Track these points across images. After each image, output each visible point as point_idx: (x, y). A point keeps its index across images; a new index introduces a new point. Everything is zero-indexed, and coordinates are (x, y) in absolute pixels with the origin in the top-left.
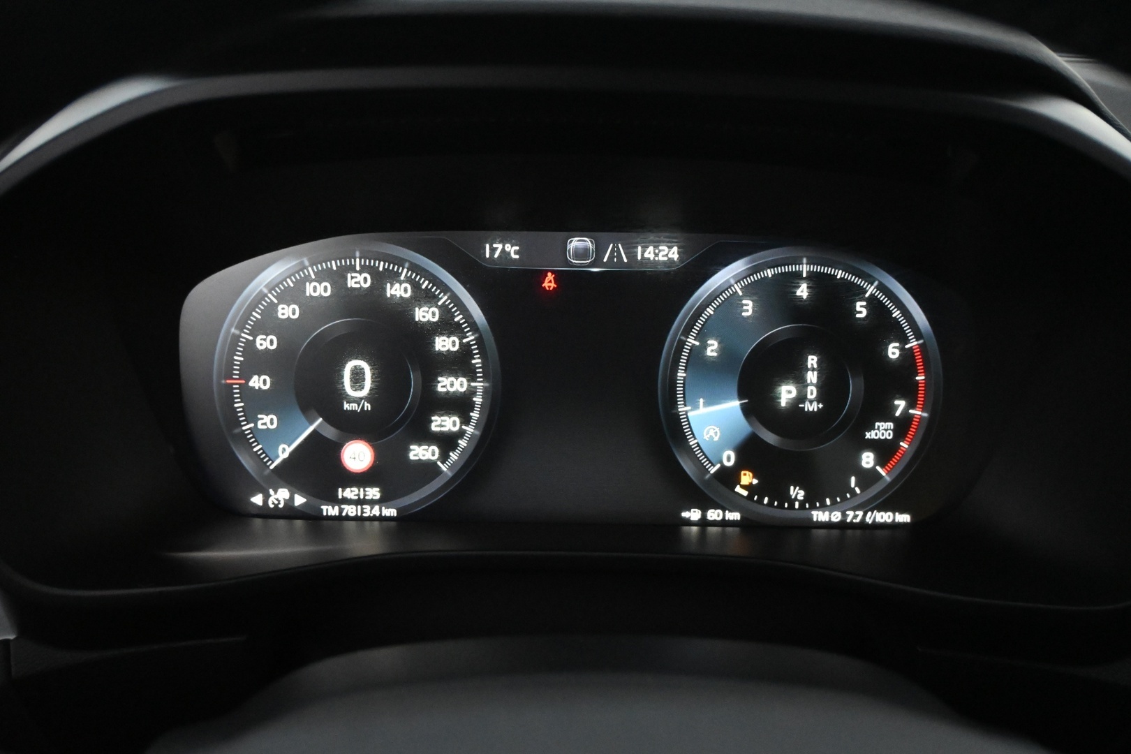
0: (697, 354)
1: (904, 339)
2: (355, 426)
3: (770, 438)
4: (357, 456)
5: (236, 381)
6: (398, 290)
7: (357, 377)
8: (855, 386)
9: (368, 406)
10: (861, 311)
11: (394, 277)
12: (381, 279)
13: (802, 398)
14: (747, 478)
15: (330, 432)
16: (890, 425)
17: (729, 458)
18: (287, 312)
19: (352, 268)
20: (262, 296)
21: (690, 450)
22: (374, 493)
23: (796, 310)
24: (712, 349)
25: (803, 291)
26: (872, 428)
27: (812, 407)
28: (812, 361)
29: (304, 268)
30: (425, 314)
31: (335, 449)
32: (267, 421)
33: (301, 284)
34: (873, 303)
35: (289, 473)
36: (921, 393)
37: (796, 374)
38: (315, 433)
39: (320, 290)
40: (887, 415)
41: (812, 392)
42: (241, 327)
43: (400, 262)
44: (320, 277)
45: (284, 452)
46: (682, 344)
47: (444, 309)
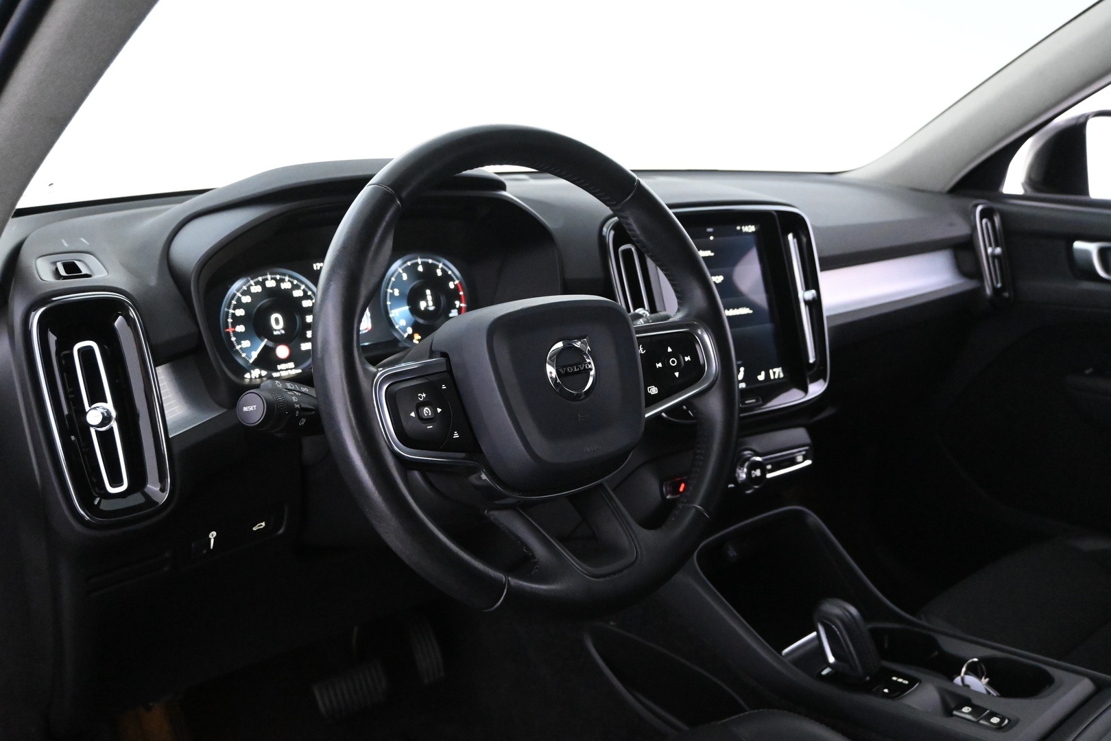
0: (392, 294)
1: (454, 281)
2: (279, 340)
3: (421, 321)
4: (282, 351)
5: (230, 330)
6: (286, 285)
7: (277, 321)
8: (443, 299)
9: (283, 332)
10: (439, 273)
11: (282, 280)
12: (279, 282)
13: (428, 306)
14: (417, 337)
15: (271, 344)
16: (456, 310)
17: (410, 331)
18: (246, 299)
19: (267, 279)
20: (235, 295)
21: (396, 330)
22: (291, 365)
23: (419, 275)
24: (397, 292)
25: (420, 269)
26: (450, 312)
27: (432, 308)
28: (428, 292)
29: (249, 281)
30: (297, 293)
31: (273, 350)
32: (246, 344)
33: (249, 288)
34: (443, 270)
35: (258, 363)
36: (463, 298)
37: (424, 298)
38: (265, 346)
39: (257, 289)
40: (454, 307)
41: (431, 303)
42: (229, 308)
43: (285, 275)
44: (256, 284)
45: (254, 355)
46: (386, 292)
47: (304, 290)
